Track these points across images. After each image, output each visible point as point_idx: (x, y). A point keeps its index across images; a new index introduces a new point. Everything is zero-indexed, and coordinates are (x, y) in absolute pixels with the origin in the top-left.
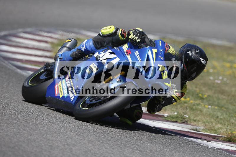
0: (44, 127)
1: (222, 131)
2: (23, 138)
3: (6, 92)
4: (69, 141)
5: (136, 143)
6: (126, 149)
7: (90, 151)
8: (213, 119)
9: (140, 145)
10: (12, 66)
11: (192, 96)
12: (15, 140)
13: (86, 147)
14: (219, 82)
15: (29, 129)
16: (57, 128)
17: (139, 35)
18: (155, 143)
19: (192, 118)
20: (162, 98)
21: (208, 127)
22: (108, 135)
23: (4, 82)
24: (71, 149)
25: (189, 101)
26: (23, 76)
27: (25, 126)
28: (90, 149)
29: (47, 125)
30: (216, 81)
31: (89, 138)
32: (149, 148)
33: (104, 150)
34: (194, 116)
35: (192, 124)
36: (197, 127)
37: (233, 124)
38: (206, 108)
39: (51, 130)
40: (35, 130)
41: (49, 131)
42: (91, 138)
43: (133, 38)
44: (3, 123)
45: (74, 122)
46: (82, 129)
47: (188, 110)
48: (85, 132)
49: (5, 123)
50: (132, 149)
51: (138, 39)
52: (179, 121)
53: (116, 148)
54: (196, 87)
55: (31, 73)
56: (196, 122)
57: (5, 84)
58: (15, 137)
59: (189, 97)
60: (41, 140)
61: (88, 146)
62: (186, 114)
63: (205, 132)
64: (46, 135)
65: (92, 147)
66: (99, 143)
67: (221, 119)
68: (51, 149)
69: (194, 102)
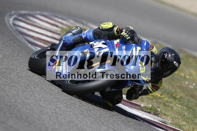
0: (39, 95)
1: (185, 128)
2: (20, 101)
3: (15, 60)
4: (57, 110)
5: (112, 123)
6: (103, 127)
7: (73, 122)
8: (181, 116)
9: (116, 125)
10: (25, 40)
11: (168, 94)
12: (13, 100)
13: (70, 118)
14: (192, 87)
15: (27, 94)
16: (50, 98)
17: (130, 34)
18: (128, 126)
19: (163, 112)
20: (138, 88)
21: (174, 122)
22: (91, 112)
23: (15, 52)
24: (58, 117)
25: (164, 98)
26: (32, 50)
27: (24, 91)
28: (73, 120)
29: (43, 94)
30: (190, 86)
31: (74, 111)
32: (122, 129)
33: (84, 124)
34: (165, 111)
35: (162, 117)
36: (166, 121)
37: (196, 123)
38: (177, 106)
39: (45, 98)
40: (32, 96)
41: (42, 99)
42: (76, 112)
43: (125, 35)
44: (6, 85)
45: (65, 96)
46: (70, 103)
47: (161, 105)
48: (72, 106)
49: (8, 85)
50: (108, 127)
51: (128, 37)
52: (152, 112)
53: (95, 123)
54: (172, 88)
55: (39, 49)
56: (166, 116)
57: (16, 54)
58: (14, 98)
59: (164, 95)
60: (34, 105)
61: (72, 117)
62: (159, 108)
63: (172, 126)
64: (40, 102)
65: (76, 119)
66: (82, 117)
67: (187, 118)
68: (41, 114)
69: (168, 99)
